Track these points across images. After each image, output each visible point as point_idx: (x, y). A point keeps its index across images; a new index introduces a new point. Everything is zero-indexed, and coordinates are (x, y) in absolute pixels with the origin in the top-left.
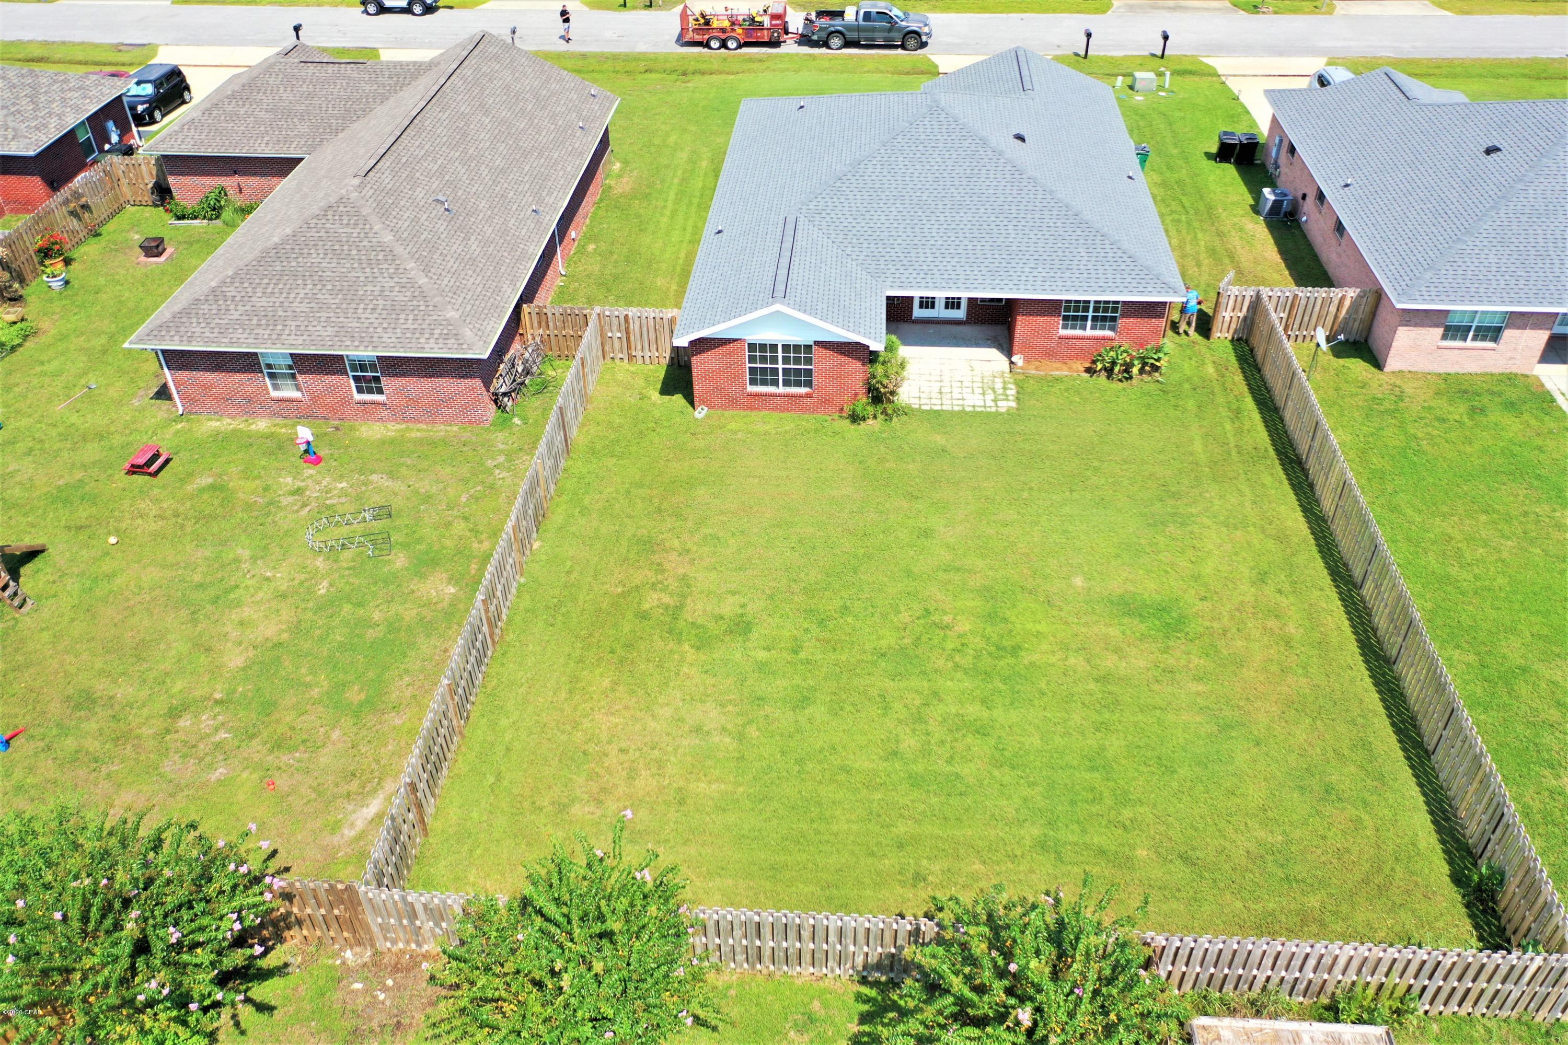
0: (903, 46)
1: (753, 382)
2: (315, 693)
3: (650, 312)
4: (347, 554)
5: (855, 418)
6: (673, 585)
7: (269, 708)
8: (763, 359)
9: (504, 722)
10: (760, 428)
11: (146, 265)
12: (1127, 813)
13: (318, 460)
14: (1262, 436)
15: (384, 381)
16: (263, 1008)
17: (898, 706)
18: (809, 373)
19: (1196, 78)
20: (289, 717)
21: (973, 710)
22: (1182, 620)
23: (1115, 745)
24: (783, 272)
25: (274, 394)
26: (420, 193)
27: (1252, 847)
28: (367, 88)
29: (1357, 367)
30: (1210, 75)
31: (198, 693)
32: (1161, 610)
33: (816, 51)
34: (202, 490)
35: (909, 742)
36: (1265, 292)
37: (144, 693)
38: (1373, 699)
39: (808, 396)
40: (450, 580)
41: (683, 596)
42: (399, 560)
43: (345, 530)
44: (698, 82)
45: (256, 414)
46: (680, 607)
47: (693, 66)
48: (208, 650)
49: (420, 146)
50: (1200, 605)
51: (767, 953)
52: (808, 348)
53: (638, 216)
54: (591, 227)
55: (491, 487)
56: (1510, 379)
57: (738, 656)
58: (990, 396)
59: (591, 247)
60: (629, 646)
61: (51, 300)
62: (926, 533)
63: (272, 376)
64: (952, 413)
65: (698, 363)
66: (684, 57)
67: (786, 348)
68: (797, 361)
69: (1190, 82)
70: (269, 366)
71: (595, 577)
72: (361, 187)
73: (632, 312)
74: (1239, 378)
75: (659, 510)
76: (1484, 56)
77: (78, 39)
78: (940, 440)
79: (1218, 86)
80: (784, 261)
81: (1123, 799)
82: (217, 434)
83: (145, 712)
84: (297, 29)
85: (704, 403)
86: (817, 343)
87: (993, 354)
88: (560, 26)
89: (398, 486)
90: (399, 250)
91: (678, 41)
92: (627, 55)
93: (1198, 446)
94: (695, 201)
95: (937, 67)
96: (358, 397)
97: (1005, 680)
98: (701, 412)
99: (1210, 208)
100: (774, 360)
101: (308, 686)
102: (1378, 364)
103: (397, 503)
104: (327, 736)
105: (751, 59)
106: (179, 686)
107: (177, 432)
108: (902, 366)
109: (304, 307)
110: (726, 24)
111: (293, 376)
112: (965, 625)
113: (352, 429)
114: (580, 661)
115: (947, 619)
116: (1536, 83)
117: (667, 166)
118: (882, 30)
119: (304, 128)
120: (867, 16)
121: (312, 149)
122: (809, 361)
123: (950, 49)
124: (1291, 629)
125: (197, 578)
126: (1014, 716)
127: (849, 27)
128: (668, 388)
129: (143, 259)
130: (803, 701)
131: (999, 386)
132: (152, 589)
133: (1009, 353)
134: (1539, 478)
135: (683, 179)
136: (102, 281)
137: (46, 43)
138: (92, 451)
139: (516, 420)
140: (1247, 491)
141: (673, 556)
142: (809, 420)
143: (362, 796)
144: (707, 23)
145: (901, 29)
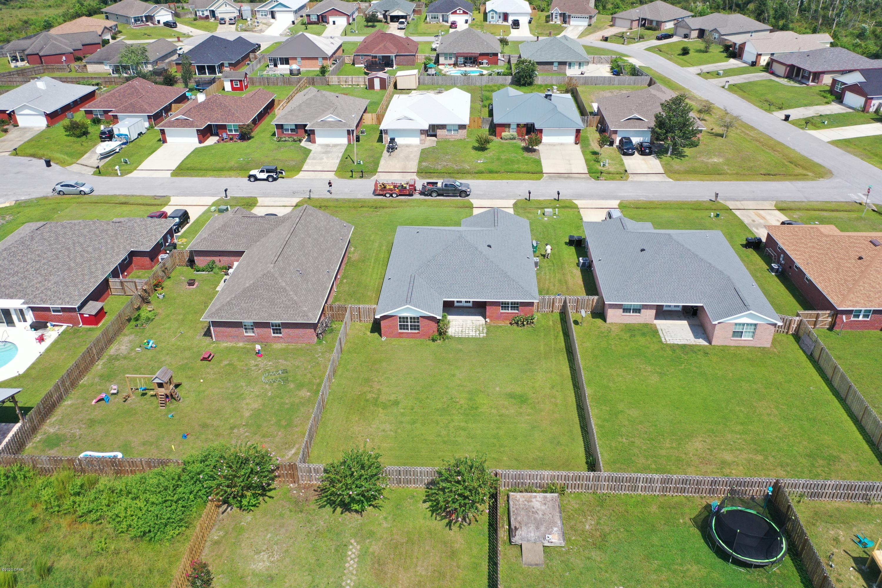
0: (460, 196)
1: (401, 329)
2: (272, 422)
3: (367, 306)
4: (275, 384)
5: (434, 340)
6: (376, 391)
7: (259, 426)
8: (404, 322)
9: (328, 429)
10: (403, 343)
11: (189, 289)
12: (502, 449)
13: (261, 356)
14: (563, 344)
15: (282, 330)
16: (270, 497)
17: (441, 423)
18: (418, 326)
19: (569, 210)
20: (266, 429)
21: (462, 424)
22: (527, 399)
23: (501, 432)
24: (410, 294)
25: (246, 334)
26: (292, 268)
27: (535, 457)
28: (266, 226)
29: (599, 321)
30: (575, 208)
31: (238, 423)
32: (521, 396)
33: (427, 198)
34: (226, 365)
35: (444, 432)
36: (568, 297)
37: (222, 423)
38: (577, 420)
39: (418, 333)
40: (308, 391)
41: (379, 395)
42: (292, 386)
43: (273, 377)
44: (382, 212)
45: (239, 341)
46: (378, 398)
47: (379, 204)
48: (239, 411)
49: (290, 251)
50: (533, 395)
51: (402, 480)
52: (418, 318)
53: (361, 269)
54: (344, 273)
55: (318, 363)
56: (646, 325)
57: (395, 411)
58: (478, 332)
59: (345, 281)
60: (363, 409)
61: (160, 302)
62: (454, 375)
63: (246, 329)
64: (465, 338)
65: (383, 323)
66: (375, 201)
67: (411, 318)
68: (415, 322)
69: (566, 211)
70: (245, 326)
71: (352, 390)
72: (274, 267)
73: (361, 306)
74: (560, 326)
75: (371, 370)
76: (678, 200)
77: (138, 194)
78: (460, 347)
79: (576, 213)
80: (410, 290)
81: (501, 446)
82: (227, 348)
83: (224, 428)
84: (226, 191)
85: (385, 336)
86: (421, 317)
87: (480, 318)
88: (328, 188)
89: (289, 363)
90: (287, 288)
91: (373, 193)
92: (354, 199)
93: (542, 348)
94: (381, 263)
95: (472, 204)
96: (273, 335)
97: (472, 416)
98: (384, 339)
99: (562, 264)
100: (407, 322)
101: (270, 421)
102: (605, 320)
103: (289, 369)
104: (277, 434)
105: (401, 202)
106: (232, 421)
107: (214, 347)
108: (449, 322)
109: (258, 307)
110: (392, 187)
111: (253, 329)
112: (462, 402)
113: (271, 345)
114: (349, 413)
115: (457, 400)
116: (694, 212)
117: (371, 249)
118: (451, 190)
119: (244, 240)
120: (446, 185)
121: (247, 248)
122: (418, 322)
123: (479, 197)
124: (558, 401)
125: (230, 391)
126: (474, 425)
127: (439, 189)
128: (373, 331)
129: (188, 287)
130: (414, 422)
131: (481, 329)
132: (217, 395)
133: (485, 319)
134: (645, 357)
135: (377, 254)
136: (175, 295)
137: (126, 196)
138: (187, 354)
139: (324, 342)
140: (554, 362)
141: (376, 383)
142: (418, 341)
143: (290, 448)
144: (385, 187)
145: (459, 190)
